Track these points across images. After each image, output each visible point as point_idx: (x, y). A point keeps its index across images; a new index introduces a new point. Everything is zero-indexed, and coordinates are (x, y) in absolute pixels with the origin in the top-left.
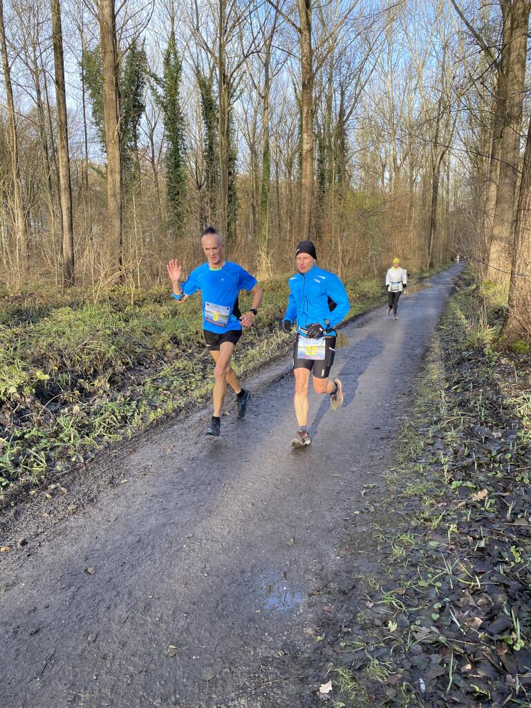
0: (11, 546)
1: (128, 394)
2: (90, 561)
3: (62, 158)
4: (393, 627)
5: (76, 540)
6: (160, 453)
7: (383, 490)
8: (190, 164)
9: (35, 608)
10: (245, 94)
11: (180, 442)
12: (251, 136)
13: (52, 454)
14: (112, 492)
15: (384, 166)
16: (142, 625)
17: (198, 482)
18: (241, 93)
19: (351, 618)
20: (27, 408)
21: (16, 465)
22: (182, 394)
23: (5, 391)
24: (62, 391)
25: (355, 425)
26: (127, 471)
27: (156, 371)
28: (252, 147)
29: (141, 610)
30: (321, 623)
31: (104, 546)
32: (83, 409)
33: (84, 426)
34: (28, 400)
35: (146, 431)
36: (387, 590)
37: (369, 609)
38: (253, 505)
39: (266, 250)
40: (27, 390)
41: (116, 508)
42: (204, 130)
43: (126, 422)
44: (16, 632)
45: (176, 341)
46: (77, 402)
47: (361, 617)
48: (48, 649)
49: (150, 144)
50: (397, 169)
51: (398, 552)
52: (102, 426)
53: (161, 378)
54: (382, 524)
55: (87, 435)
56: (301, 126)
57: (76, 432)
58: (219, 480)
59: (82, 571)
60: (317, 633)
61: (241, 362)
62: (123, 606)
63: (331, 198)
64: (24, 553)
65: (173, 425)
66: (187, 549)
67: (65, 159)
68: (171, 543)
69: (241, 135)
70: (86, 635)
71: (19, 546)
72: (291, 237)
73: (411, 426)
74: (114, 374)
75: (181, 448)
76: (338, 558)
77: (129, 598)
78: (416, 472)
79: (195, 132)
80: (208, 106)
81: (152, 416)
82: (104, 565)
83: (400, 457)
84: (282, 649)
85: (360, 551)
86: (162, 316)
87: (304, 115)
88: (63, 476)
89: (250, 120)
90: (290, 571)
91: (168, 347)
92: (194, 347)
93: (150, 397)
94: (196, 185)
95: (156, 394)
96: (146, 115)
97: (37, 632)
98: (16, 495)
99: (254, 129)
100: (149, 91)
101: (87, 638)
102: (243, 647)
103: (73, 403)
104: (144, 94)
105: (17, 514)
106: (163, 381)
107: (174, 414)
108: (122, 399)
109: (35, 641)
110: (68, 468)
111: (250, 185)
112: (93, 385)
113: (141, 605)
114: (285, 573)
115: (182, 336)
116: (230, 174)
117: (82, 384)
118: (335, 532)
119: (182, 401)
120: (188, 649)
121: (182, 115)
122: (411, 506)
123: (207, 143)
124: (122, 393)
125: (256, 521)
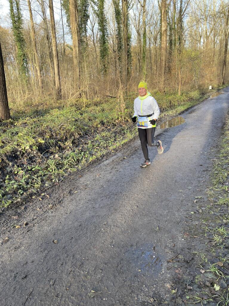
0: (21, 226)
1: (80, 148)
2: (56, 236)
3: (54, 42)
4: (217, 288)
5: (50, 223)
6: (93, 177)
7: (206, 200)
8: (110, 42)
9: (27, 263)
10: (135, 6)
11: (103, 172)
12: (138, 26)
13: (44, 178)
14: (70, 198)
15: (201, 37)
16: (78, 276)
17: (111, 194)
18: (133, 6)
19: (192, 279)
20: (34, 156)
21: (27, 183)
22: (105, 148)
23: (25, 148)
24: (51, 147)
25: (189, 163)
26: (78, 186)
27: (93, 137)
28: (138, 32)
29: (78, 267)
30: (174, 280)
31: (63, 227)
32: (60, 156)
33: (59, 164)
34: (35, 152)
35: (88, 166)
36: (212, 262)
37: (202, 274)
38: (138, 207)
39: (145, 79)
40: (34, 148)
41: (71, 206)
42: (116, 25)
43: (79, 162)
44: (15, 277)
45: (102, 123)
46: (57, 153)
47: (197, 279)
48: (29, 288)
49: (92, 34)
50: (207, 37)
51: (217, 239)
52: (68, 164)
53: (96, 141)
54: (207, 220)
55: (61, 168)
56: (161, 19)
57: (55, 167)
58: (121, 193)
59: (52, 241)
60: (173, 288)
61: (133, 132)
62: (69, 263)
63: (175, 53)
64: (25, 230)
65: (100, 163)
66: (104, 231)
67: (55, 43)
68: (96, 227)
69: (133, 26)
70: (49, 281)
71: (24, 226)
72: (156, 73)
73: (219, 164)
74: (74, 139)
75: (103, 175)
76: (183, 240)
77: (73, 259)
78: (224, 190)
79: (112, 26)
80: (118, 13)
81: (91, 159)
82: (63, 239)
83: (214, 182)
84: (153, 297)
85: (195, 236)
86: (97, 112)
87: (163, 13)
88: (48, 189)
89: (137, 18)
90: (157, 246)
91: (99, 126)
92: (111, 126)
93: (90, 150)
94: (113, 52)
95: (93, 148)
96: (90, 20)
97: (26, 277)
98: (26, 199)
99: (139, 23)
100: (91, 8)
101: (50, 283)
102: (131, 294)
103: (56, 153)
104: (89, 10)
105: (26, 208)
106: (96, 142)
107: (100, 158)
108: (78, 151)
109: (24, 282)
110: (50, 185)
111: (137, 50)
112: (65, 144)
113: (79, 263)
114: (154, 248)
115: (105, 121)
116: (128, 45)
117: (60, 144)
118: (181, 224)
119: (104, 152)
120: (101, 293)
121: (106, 19)
122: (222, 210)
123: (118, 31)
124: (78, 148)
125: (139, 216)
